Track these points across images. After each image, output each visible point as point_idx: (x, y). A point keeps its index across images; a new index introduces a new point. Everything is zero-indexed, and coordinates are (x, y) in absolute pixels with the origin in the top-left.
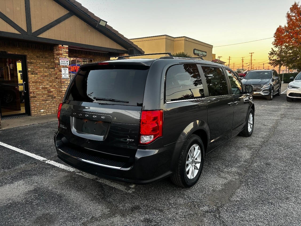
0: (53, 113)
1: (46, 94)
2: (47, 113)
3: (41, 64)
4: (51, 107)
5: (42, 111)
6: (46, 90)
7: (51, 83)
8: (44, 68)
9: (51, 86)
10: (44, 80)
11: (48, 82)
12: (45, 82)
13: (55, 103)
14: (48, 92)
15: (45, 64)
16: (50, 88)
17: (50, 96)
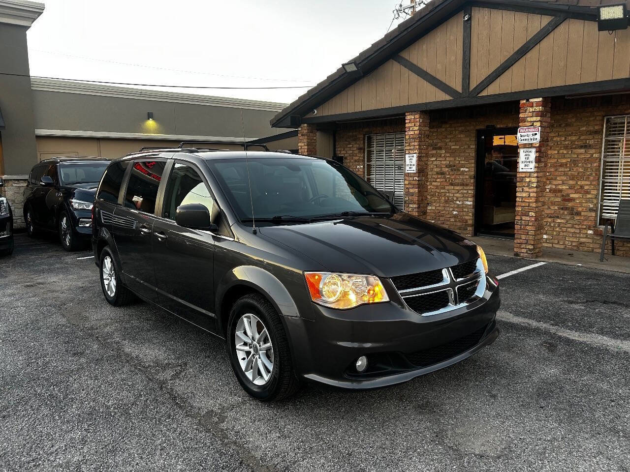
0: (567, 246)
1: (557, 203)
2: (554, 245)
3: (555, 139)
4: (565, 234)
5: (545, 236)
6: (559, 194)
7: (573, 179)
8: (561, 148)
9: (571, 187)
10: (557, 173)
11: (565, 178)
12: (558, 178)
13: (577, 226)
14: (564, 200)
15: (563, 139)
16: (570, 191)
17: (566, 209)
